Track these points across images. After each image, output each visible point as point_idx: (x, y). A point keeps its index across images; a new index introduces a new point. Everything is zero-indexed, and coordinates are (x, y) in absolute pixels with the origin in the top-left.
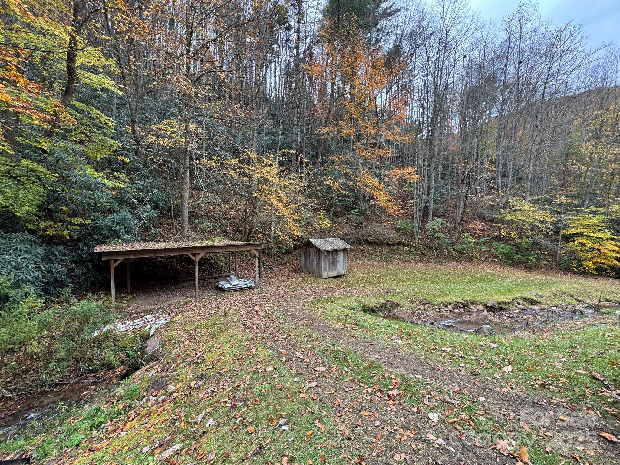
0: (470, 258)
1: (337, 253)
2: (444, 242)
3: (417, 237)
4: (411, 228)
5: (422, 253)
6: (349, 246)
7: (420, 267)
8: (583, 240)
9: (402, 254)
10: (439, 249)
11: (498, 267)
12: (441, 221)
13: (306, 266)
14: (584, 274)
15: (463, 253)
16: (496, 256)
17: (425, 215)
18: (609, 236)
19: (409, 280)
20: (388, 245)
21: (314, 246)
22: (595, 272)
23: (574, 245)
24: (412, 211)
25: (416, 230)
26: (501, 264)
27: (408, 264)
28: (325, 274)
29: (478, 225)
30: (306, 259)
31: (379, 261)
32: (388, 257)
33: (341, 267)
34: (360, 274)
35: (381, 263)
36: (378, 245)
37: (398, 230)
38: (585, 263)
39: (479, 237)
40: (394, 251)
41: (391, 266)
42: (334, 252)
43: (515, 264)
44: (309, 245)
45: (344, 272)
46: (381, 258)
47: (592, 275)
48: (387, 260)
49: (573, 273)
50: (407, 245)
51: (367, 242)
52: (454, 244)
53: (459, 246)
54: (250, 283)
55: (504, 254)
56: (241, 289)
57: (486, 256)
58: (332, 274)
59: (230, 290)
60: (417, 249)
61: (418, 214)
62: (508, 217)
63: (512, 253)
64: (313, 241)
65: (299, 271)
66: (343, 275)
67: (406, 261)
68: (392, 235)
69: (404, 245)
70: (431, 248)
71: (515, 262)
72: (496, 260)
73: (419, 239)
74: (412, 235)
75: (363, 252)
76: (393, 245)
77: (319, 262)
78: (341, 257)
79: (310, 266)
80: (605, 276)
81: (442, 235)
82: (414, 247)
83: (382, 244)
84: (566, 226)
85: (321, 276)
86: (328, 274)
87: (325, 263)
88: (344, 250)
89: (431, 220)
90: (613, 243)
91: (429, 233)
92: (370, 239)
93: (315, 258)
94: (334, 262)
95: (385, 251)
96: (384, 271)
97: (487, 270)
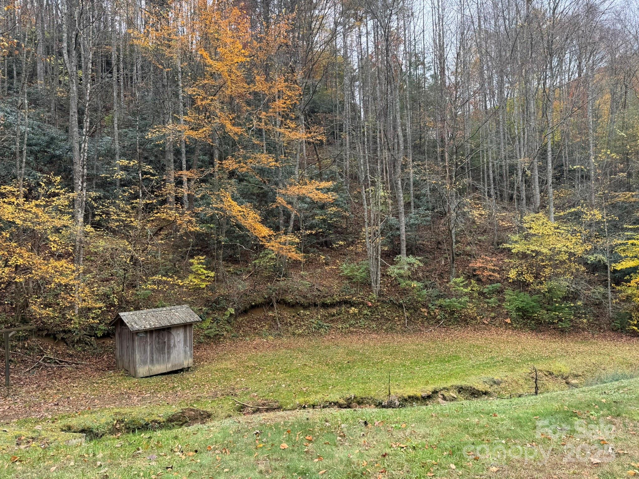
1: (169, 333)
2: (419, 296)
3: (376, 290)
4: (365, 274)
5: (383, 316)
9: (346, 321)
10: (414, 308)
11: (509, 332)
13: (121, 358)
15: (452, 313)
20: (325, 306)
21: (125, 324)
26: (516, 328)
27: (353, 338)
28: (142, 370)
30: (121, 346)
32: (320, 327)
33: (180, 356)
36: (305, 308)
40: (334, 315)
42: (164, 332)
43: (541, 326)
44: (122, 321)
45: (188, 362)
48: (316, 332)
50: (356, 305)
51: (283, 303)
55: (520, 310)
57: (493, 314)
58: (160, 368)
60: (373, 309)
63: (533, 307)
64: (125, 316)
67: (351, 332)
69: (351, 305)
70: (399, 307)
71: (539, 323)
72: (508, 321)
74: (368, 287)
76: (333, 305)
77: (133, 350)
78: (178, 337)
79: (125, 358)
81: (415, 284)
82: (369, 307)
83: (314, 305)
85: (130, 373)
86: (149, 370)
88: (186, 326)
92: (289, 298)
93: (130, 344)
94: (163, 349)
95: (316, 317)
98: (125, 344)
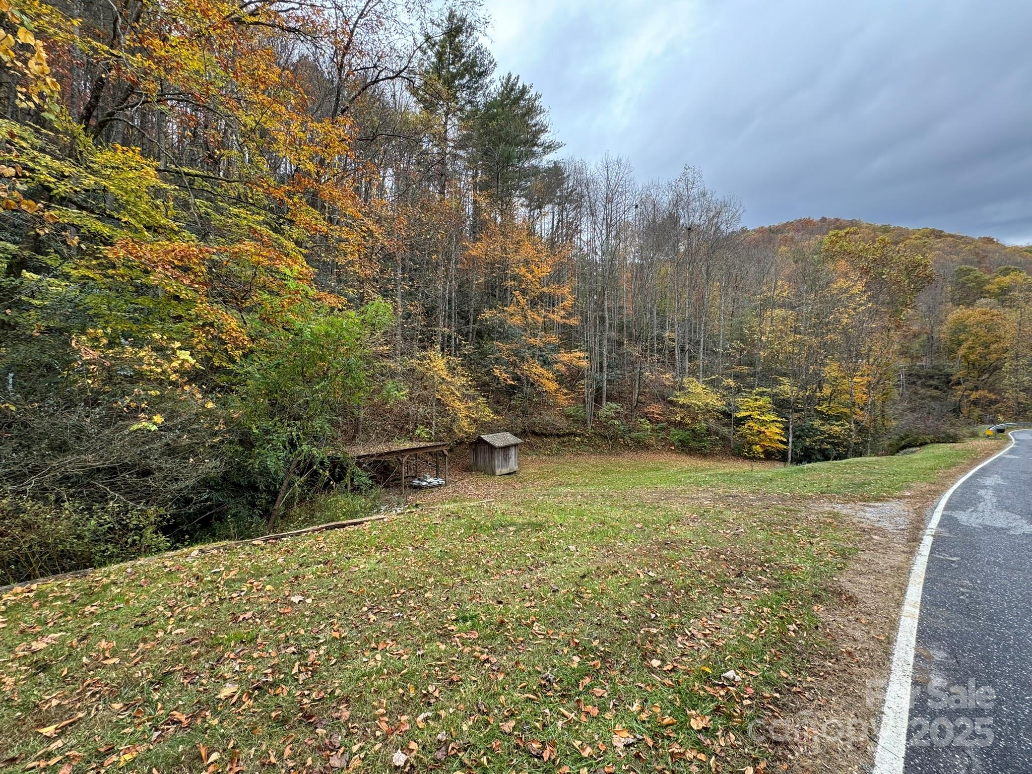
0: (647, 447)
1: (508, 449)
2: (619, 430)
3: (590, 425)
4: (583, 414)
5: (595, 443)
6: (519, 441)
7: (593, 460)
8: (751, 424)
9: (574, 446)
10: (614, 438)
11: (674, 455)
12: (614, 405)
13: (476, 464)
14: (754, 458)
15: (639, 442)
16: (673, 444)
17: (598, 400)
18: (773, 418)
19: (580, 473)
20: (558, 436)
21: (486, 443)
22: (762, 456)
23: (743, 429)
24: (583, 394)
25: (588, 416)
26: (677, 453)
27: (580, 458)
28: (498, 472)
29: (655, 408)
30: (476, 457)
31: (549, 455)
32: (559, 450)
33: (513, 465)
34: (532, 470)
35: (551, 458)
36: (546, 436)
37: (568, 417)
38: (754, 447)
39: (658, 422)
40: (565, 443)
41: (562, 460)
42: (506, 448)
43: (692, 452)
44: (481, 441)
45: (516, 468)
46: (551, 452)
47: (760, 459)
48: (558, 453)
49: (745, 458)
50: (579, 436)
51: (534, 433)
52: (630, 431)
53: (634, 435)
54: (441, 481)
55: (680, 441)
56: (434, 486)
57: (663, 443)
58: (505, 471)
59: (426, 487)
60: (589, 438)
61: (590, 399)
62: (682, 400)
63: (688, 439)
64: (486, 437)
65: (468, 469)
66: (515, 472)
67: (578, 454)
68: (563, 424)
69: (576, 435)
70: (606, 437)
71: (691, 449)
72: (673, 448)
73: (592, 427)
74: (585, 422)
75: (531, 445)
76: (564, 436)
77: (492, 459)
78: (513, 452)
79: (481, 463)
80: (775, 459)
81: (617, 422)
82: (587, 437)
83: (551, 435)
84: (737, 409)
85: (494, 474)
86: (501, 471)
87: (498, 460)
88: (515, 445)
89: (604, 404)
90: (778, 425)
91: (603, 419)
92: (537, 430)
93: (487, 456)
94: (506, 459)
95: (555, 443)
96: (555, 466)
97: (663, 458)
98: (481, 457)
